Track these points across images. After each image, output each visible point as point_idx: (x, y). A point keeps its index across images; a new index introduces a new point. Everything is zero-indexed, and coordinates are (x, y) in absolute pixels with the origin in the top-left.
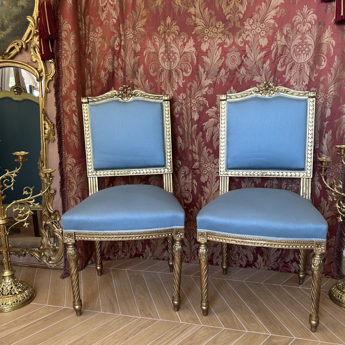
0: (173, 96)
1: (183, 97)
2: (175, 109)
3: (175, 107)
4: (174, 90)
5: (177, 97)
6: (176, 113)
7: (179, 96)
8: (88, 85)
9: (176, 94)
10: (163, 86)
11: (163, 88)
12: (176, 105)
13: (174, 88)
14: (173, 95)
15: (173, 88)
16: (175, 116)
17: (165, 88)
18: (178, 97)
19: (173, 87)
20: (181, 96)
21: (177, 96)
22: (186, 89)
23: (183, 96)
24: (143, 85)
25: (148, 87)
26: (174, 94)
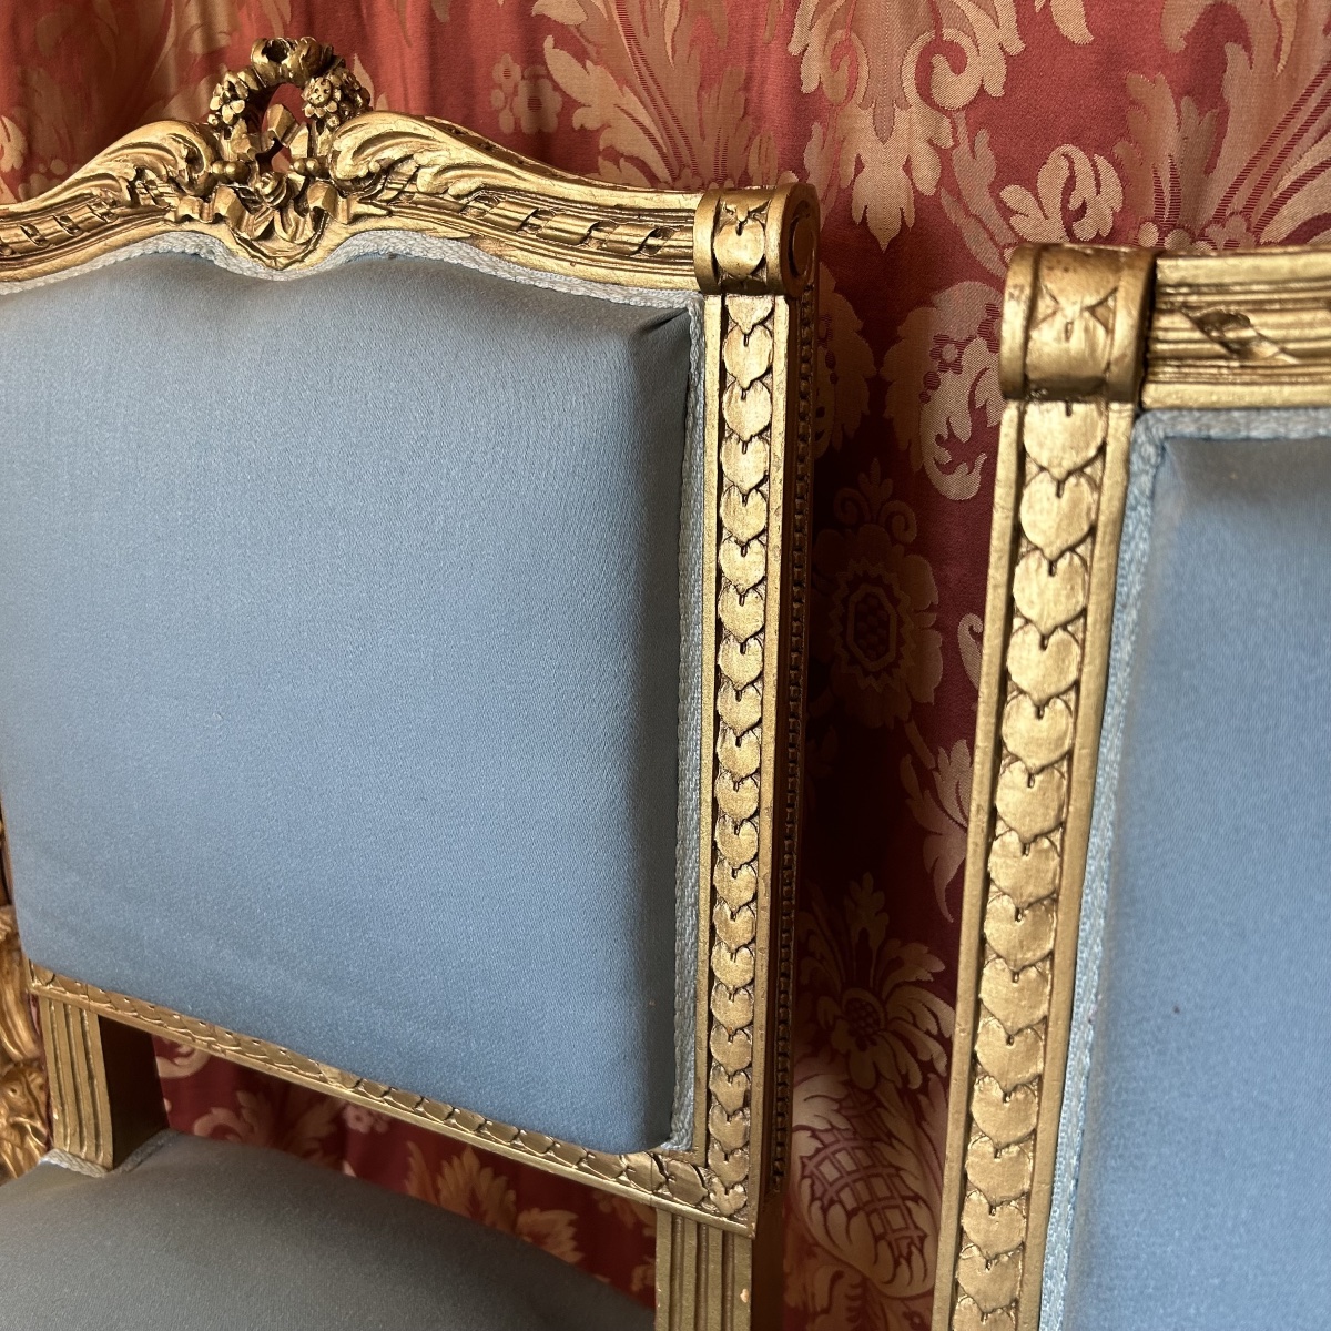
0: (927, 185)
1: (1072, 216)
2: (948, 378)
3: (950, 353)
4: (957, 90)
5: (982, 203)
6: (950, 441)
7: (1012, 194)
8: (183, 43)
9: (979, 165)
10: (815, 41)
11: (813, 74)
12: (954, 330)
13: (958, 67)
14: (927, 176)
15: (940, 63)
16: (935, 474)
17: (834, 65)
18: (1007, 212)
19: (938, 46)
20: (1054, 202)
21: (995, 188)
22: (1138, 82)
23: (1084, 189)
24: (630, 33)
25: (683, 51)
26: (944, 156)
